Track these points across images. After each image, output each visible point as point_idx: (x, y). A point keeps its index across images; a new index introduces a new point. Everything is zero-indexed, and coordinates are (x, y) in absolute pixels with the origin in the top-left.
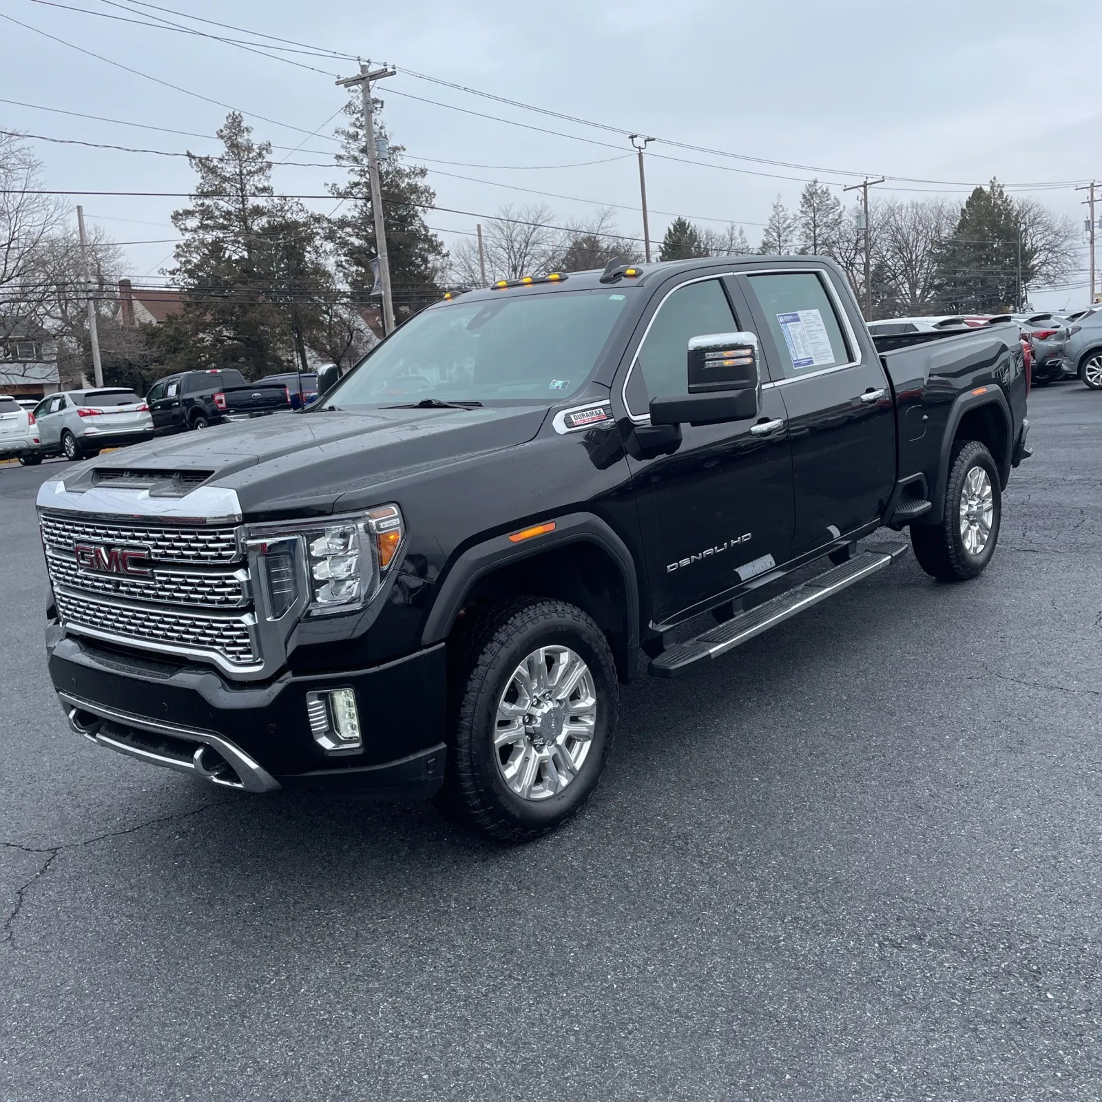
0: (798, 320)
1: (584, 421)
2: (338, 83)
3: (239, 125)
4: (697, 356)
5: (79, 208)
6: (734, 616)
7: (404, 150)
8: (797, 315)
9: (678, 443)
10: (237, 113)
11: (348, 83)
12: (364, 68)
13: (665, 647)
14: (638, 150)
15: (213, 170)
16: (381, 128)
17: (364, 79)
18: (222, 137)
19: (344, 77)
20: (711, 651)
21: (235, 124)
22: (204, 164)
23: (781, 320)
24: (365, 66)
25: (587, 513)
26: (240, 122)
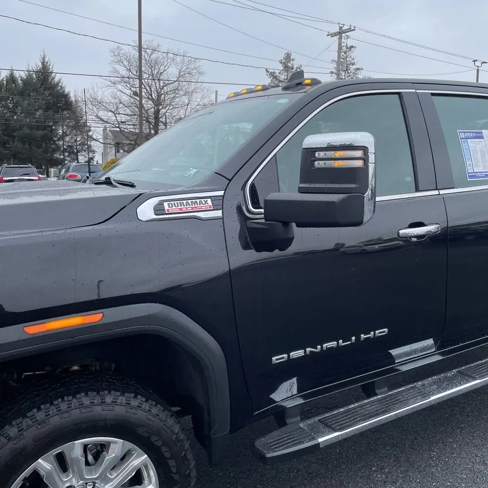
0: (482, 137)
1: (181, 209)
2: (328, 35)
3: (289, 58)
4: (309, 154)
5: (216, 92)
6: (376, 395)
7: (362, 69)
8: (482, 133)
9: (289, 241)
10: (289, 53)
11: (333, 35)
12: (341, 28)
13: (288, 421)
14: (477, 68)
15: (275, 77)
16: (353, 59)
17: (340, 33)
18: (281, 63)
19: (331, 32)
20: (320, 440)
21: (288, 57)
22: (273, 75)
23: (463, 135)
24: (341, 27)
25: (158, 304)
26: (290, 56)
